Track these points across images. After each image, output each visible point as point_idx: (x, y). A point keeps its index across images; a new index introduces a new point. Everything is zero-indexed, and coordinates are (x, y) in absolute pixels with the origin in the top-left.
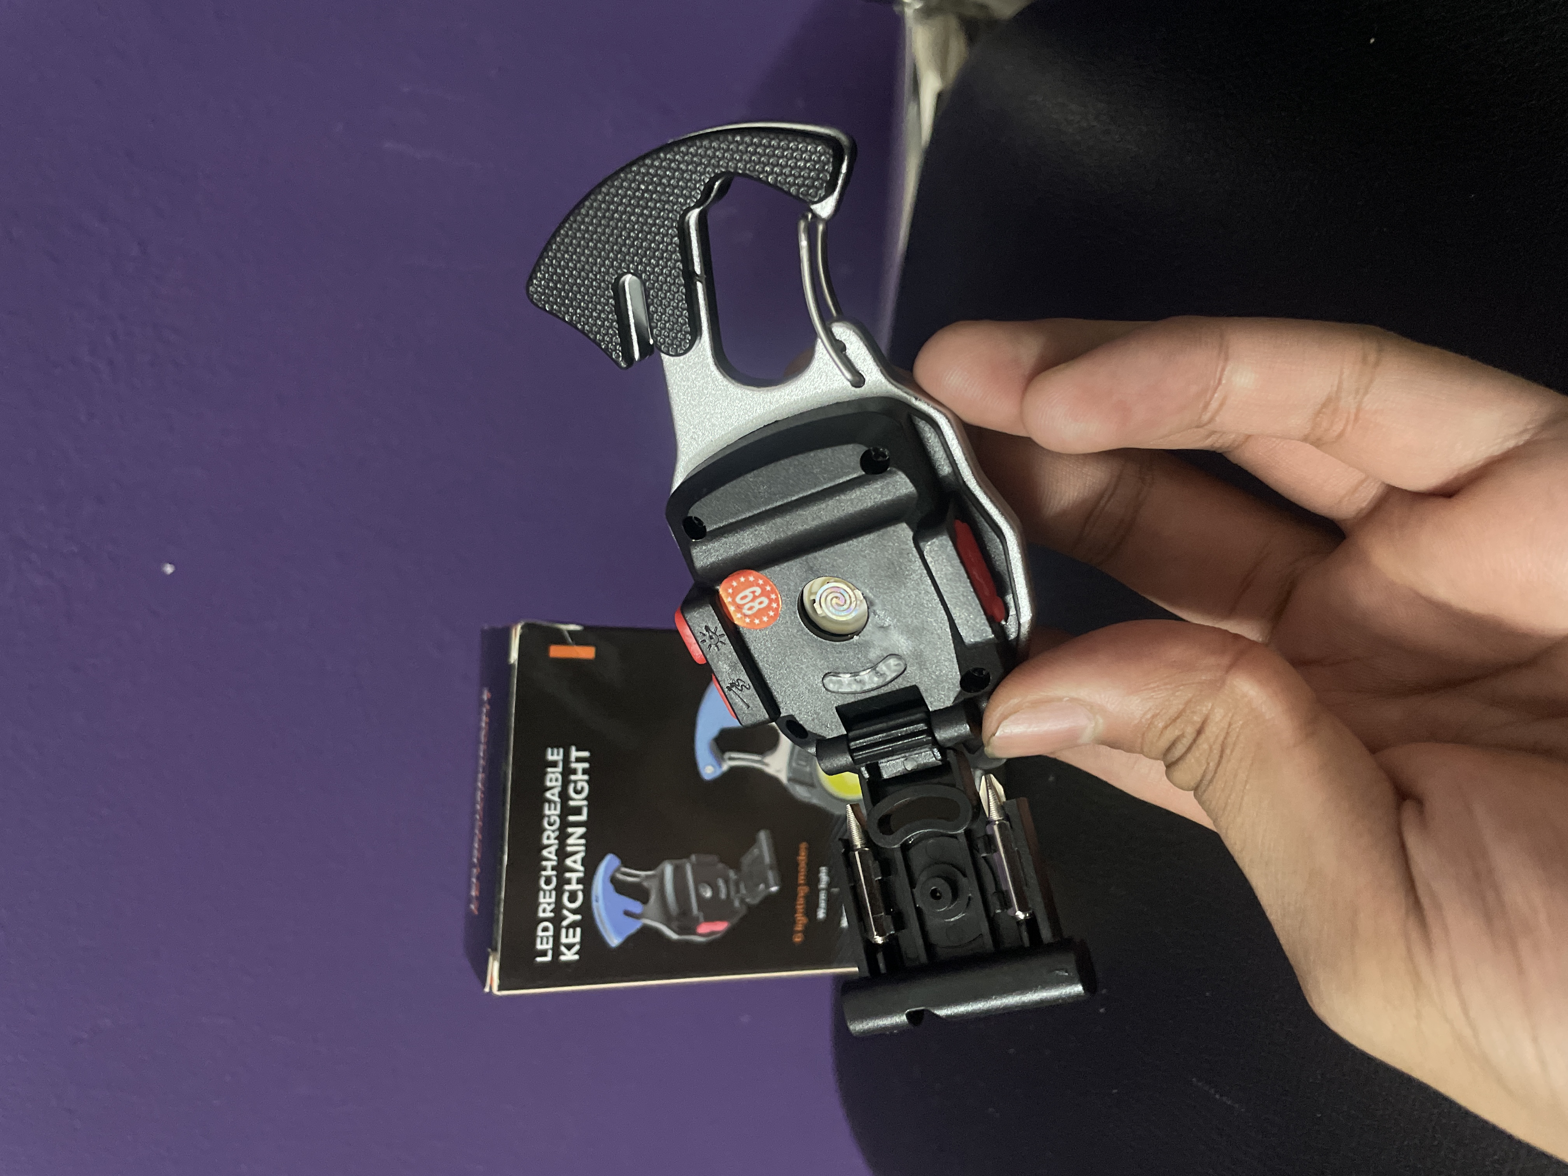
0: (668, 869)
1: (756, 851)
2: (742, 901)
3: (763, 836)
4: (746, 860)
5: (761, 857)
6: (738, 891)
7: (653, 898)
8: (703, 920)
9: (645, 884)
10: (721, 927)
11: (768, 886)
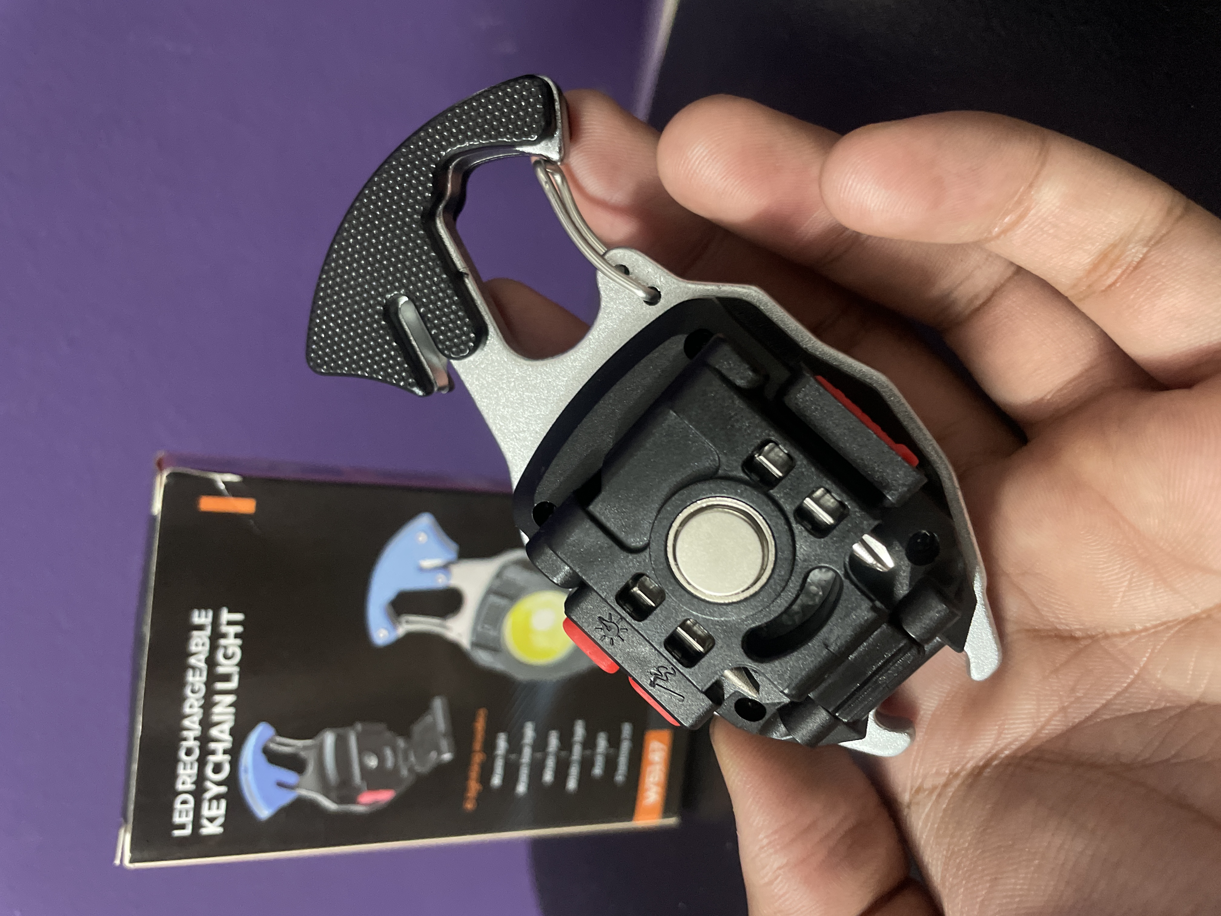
0: (329, 739)
1: (428, 719)
2: (411, 770)
3: (438, 705)
4: (417, 729)
5: (434, 725)
6: (406, 758)
7: (311, 768)
8: (366, 789)
9: (303, 754)
10: (385, 796)
11: (440, 753)
